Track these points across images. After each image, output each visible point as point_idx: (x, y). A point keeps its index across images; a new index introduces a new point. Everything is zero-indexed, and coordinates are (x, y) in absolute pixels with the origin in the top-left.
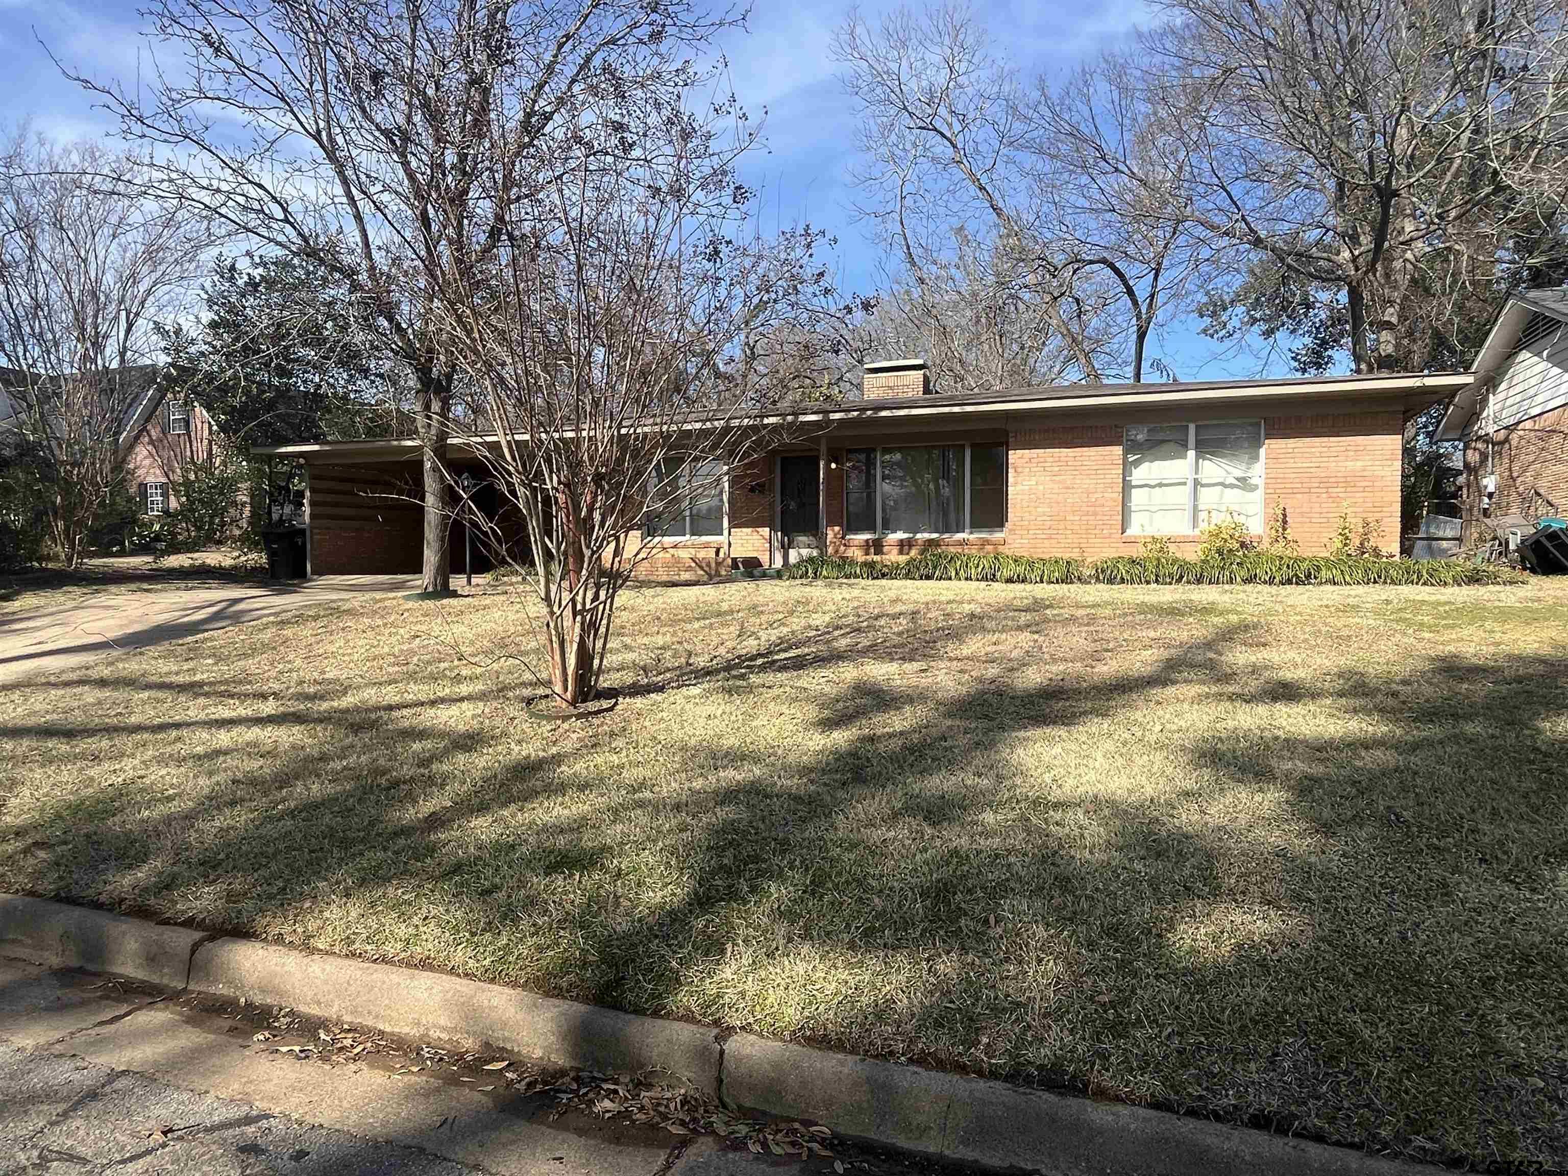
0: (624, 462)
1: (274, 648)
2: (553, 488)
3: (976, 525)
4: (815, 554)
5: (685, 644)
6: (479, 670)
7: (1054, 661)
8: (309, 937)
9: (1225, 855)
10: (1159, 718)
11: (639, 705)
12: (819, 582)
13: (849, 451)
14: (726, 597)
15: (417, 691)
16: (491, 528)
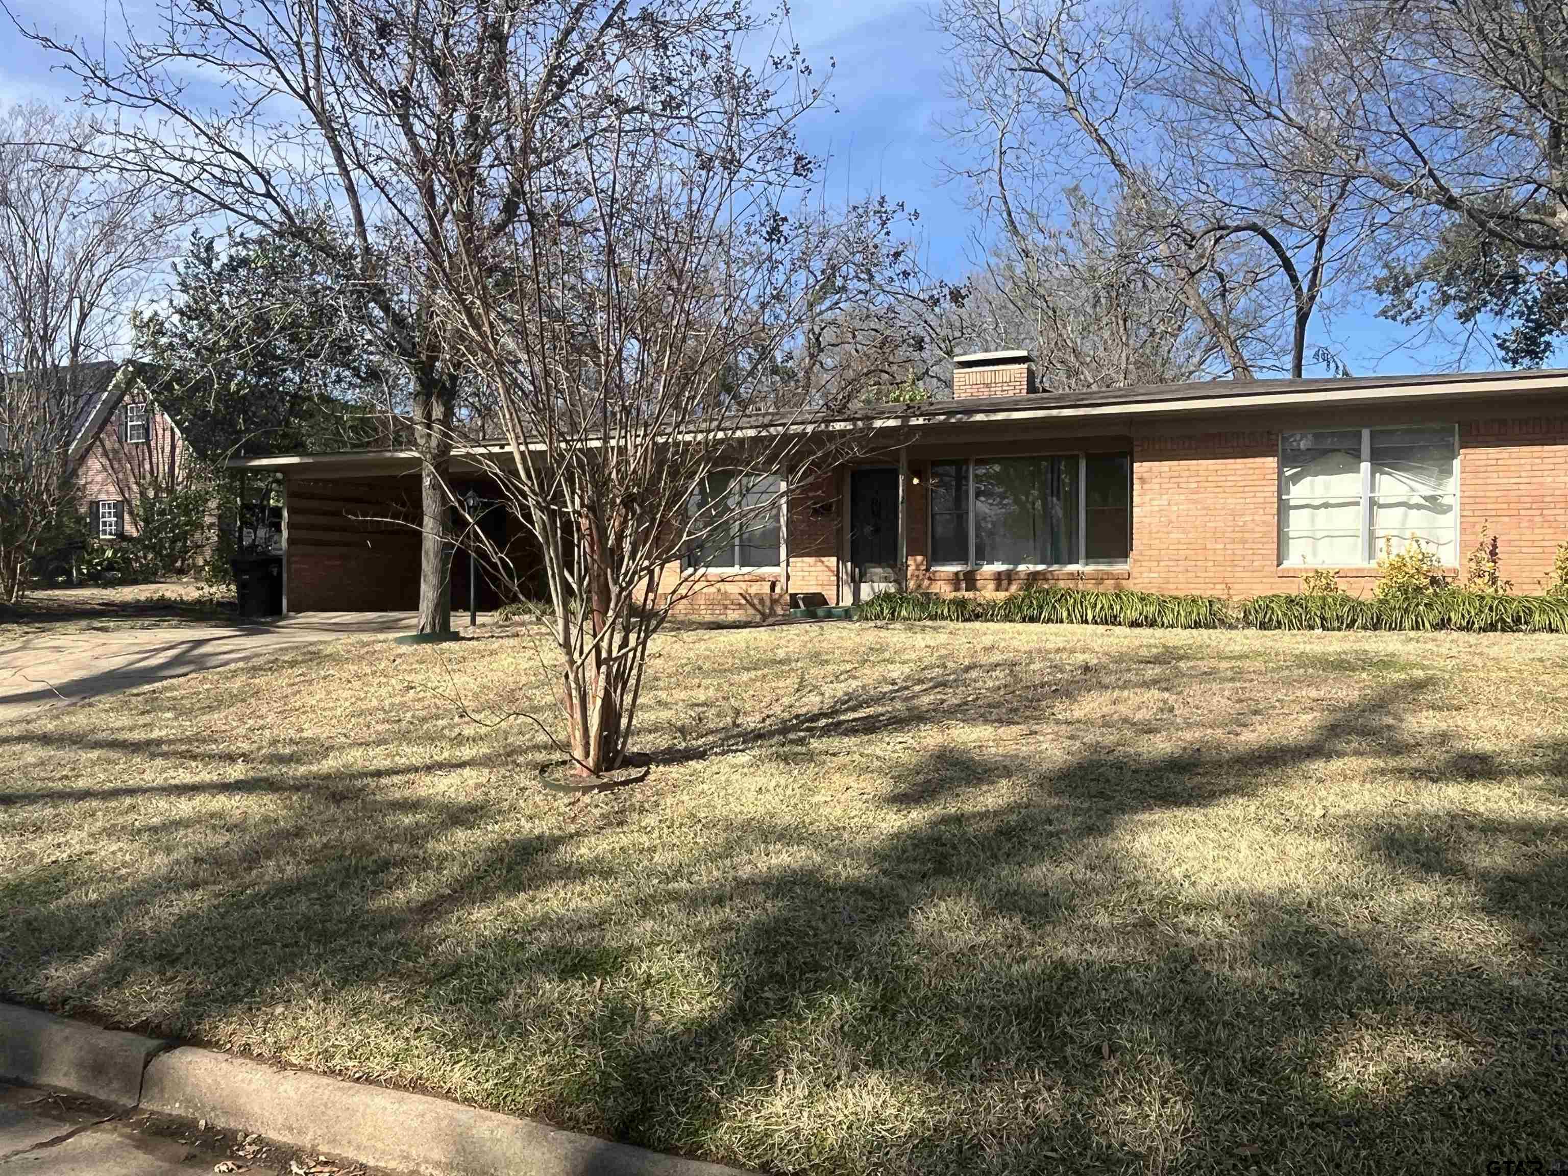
0: (660, 479)
1: (244, 701)
2: (575, 512)
3: (1092, 556)
4: (893, 590)
5: (732, 700)
6: (483, 730)
7: (1189, 726)
8: (281, 1049)
9: (1402, 975)
10: (1321, 799)
11: (674, 775)
12: (898, 625)
13: (935, 463)
14: (783, 642)
15: (414, 754)
16: (501, 559)
